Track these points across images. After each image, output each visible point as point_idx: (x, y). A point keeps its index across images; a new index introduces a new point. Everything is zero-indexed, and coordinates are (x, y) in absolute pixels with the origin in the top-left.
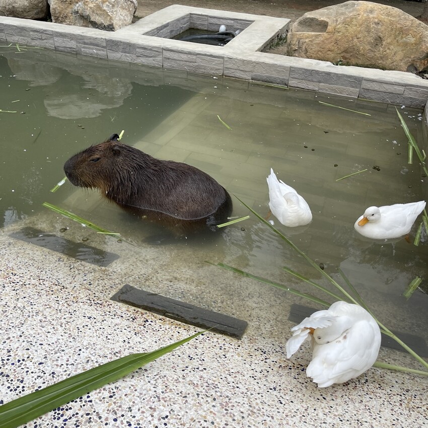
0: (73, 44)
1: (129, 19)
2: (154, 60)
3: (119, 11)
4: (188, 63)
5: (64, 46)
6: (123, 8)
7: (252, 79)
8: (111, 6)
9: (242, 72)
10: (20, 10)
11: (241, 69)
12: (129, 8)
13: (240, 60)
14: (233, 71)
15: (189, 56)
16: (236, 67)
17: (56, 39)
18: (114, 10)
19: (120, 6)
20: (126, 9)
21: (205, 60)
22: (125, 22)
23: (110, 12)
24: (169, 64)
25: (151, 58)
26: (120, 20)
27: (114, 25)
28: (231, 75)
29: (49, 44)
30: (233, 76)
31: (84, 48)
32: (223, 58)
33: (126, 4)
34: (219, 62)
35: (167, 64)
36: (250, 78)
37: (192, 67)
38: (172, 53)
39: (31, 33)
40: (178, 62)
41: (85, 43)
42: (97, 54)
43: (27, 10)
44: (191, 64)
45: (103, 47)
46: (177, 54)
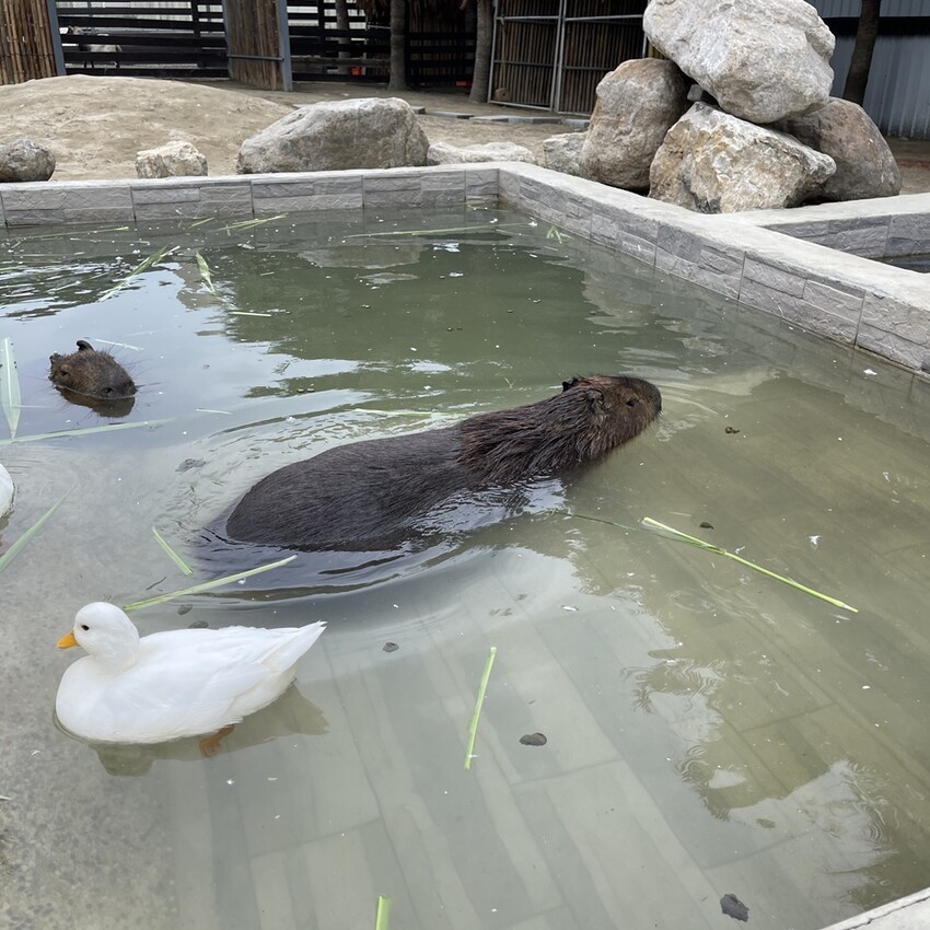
0: (612, 230)
1: (777, 194)
2: (725, 281)
3: (750, 173)
4: (785, 298)
5: (602, 233)
6: (762, 168)
7: (923, 370)
8: (728, 159)
9: (900, 343)
11: (900, 332)
12: (782, 171)
13: (901, 306)
14: (880, 335)
15: (792, 279)
16: (887, 325)
18: (734, 170)
19: (755, 162)
20: (773, 173)
21: (821, 294)
22: (758, 200)
23: (723, 173)
24: (749, 295)
25: (721, 276)
26: (745, 193)
27: (722, 202)
28: (873, 347)
29: (586, 226)
30: (878, 349)
31: (627, 239)
32: (862, 293)
33: (775, 160)
34: (851, 306)
35: (746, 295)
36: (919, 365)
37: (792, 308)
38: (761, 266)
39: (569, 204)
40: (768, 290)
41: (630, 231)
42: (642, 255)
43: (618, 169)
44: (792, 301)
45: (653, 241)
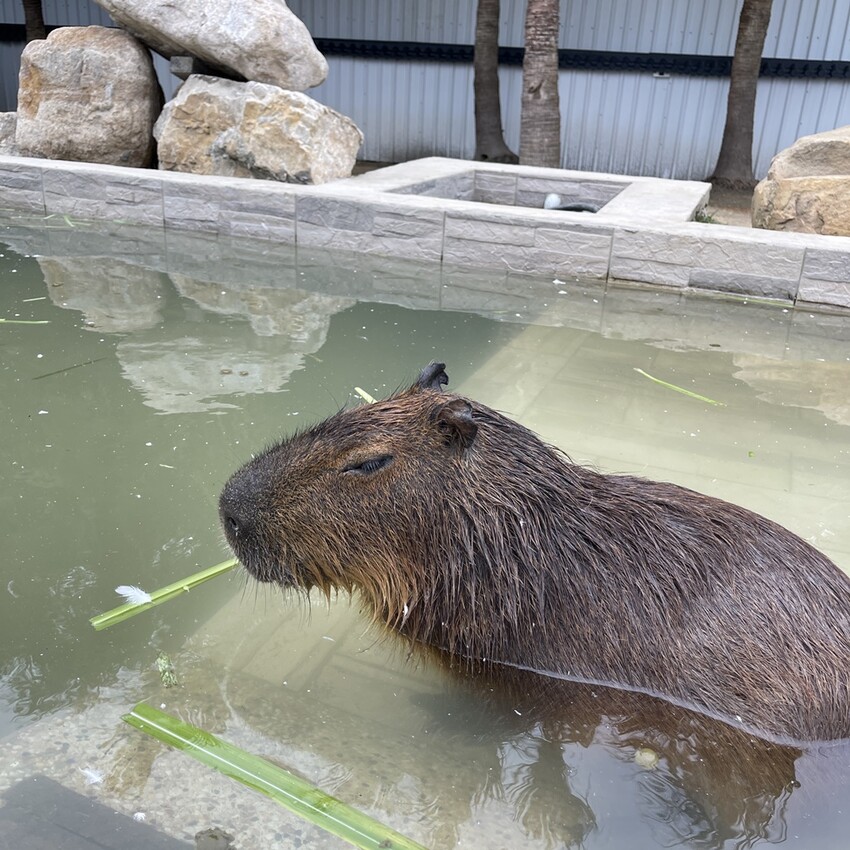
0: (210, 212)
1: (348, 164)
2: (418, 244)
3: (326, 143)
4: (510, 250)
5: (187, 216)
6: (334, 138)
7: (690, 285)
8: (308, 130)
9: (661, 268)
10: (86, 149)
11: (661, 258)
12: (347, 139)
13: (659, 236)
14: (637, 264)
15: (516, 230)
16: (646, 254)
17: (168, 200)
18: (315, 139)
19: (328, 132)
20: (342, 142)
21: (559, 239)
22: (336, 169)
23: (305, 143)
24: (458, 254)
25: (412, 241)
26: (326, 163)
27: (313, 173)
28: (629, 276)
29: (151, 213)
30: (637, 277)
31: (237, 219)
32: (610, 232)
33: (341, 130)
34: (599, 244)
35: (453, 254)
36: (686, 282)
37: (521, 257)
38: (469, 223)
39: (109, 189)
40: (484, 246)
41: (241, 208)
42: (270, 234)
43: (103, 150)
44: (519, 251)
45: (289, 216)
46: (483, 226)
